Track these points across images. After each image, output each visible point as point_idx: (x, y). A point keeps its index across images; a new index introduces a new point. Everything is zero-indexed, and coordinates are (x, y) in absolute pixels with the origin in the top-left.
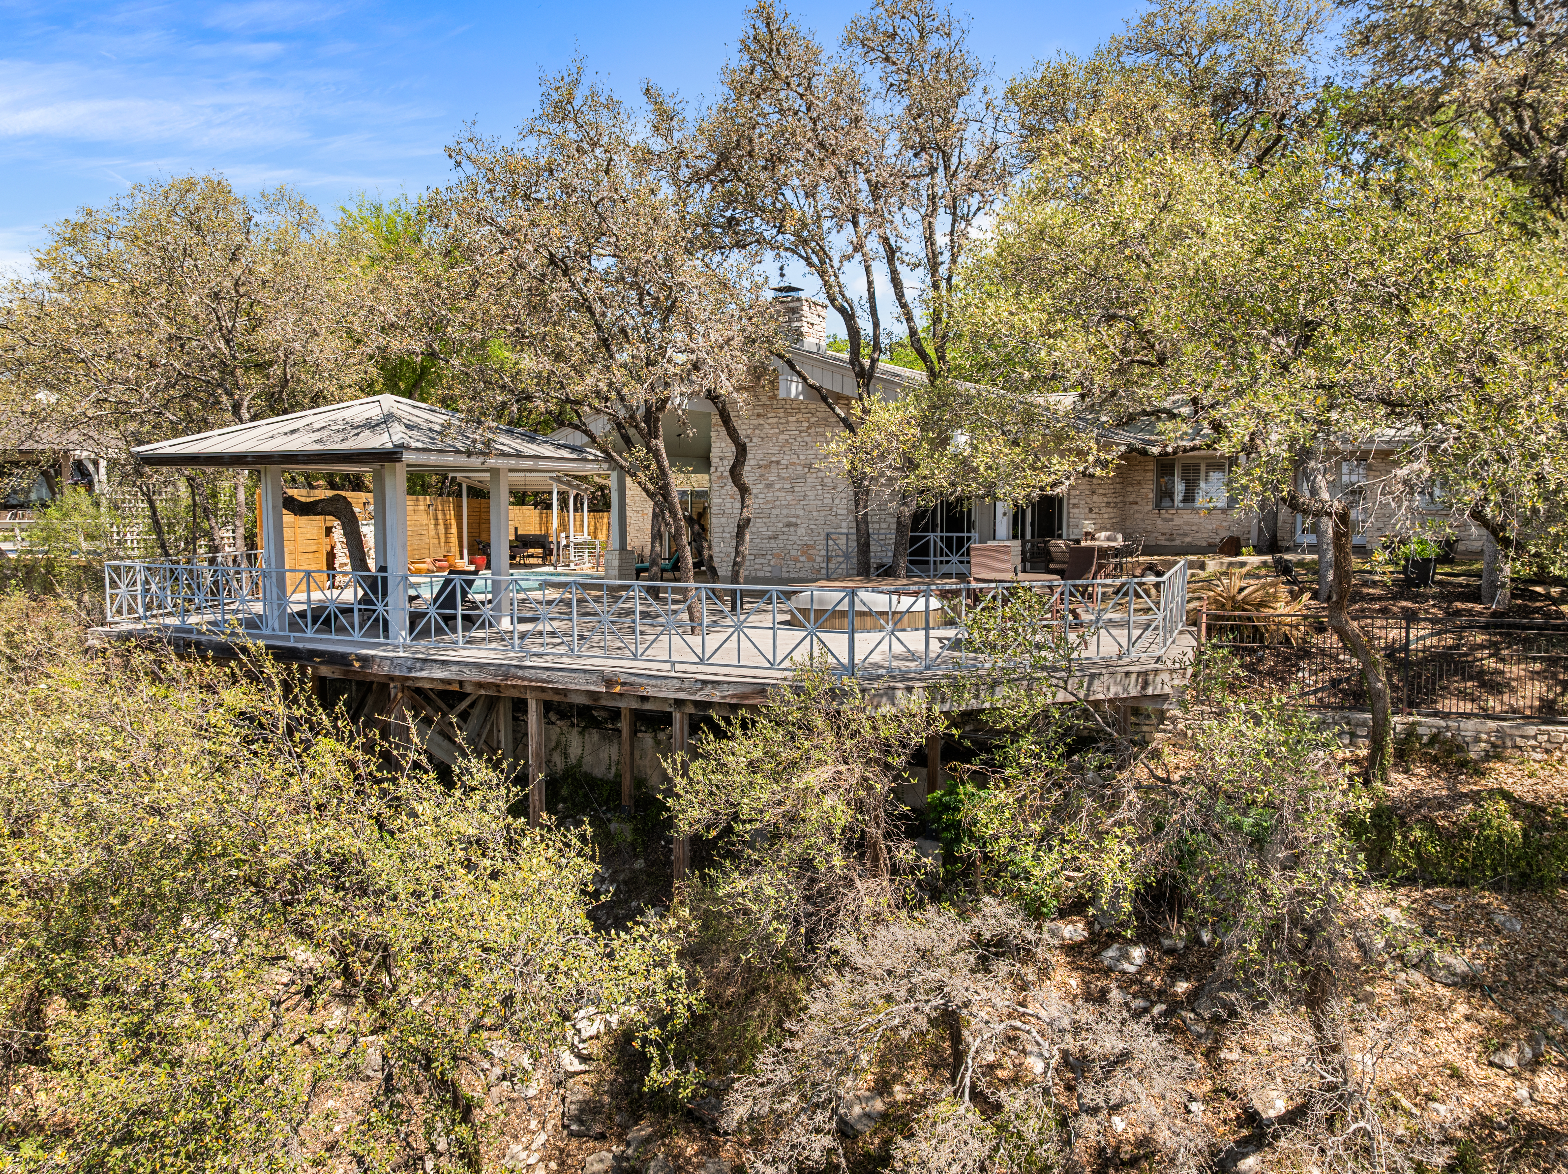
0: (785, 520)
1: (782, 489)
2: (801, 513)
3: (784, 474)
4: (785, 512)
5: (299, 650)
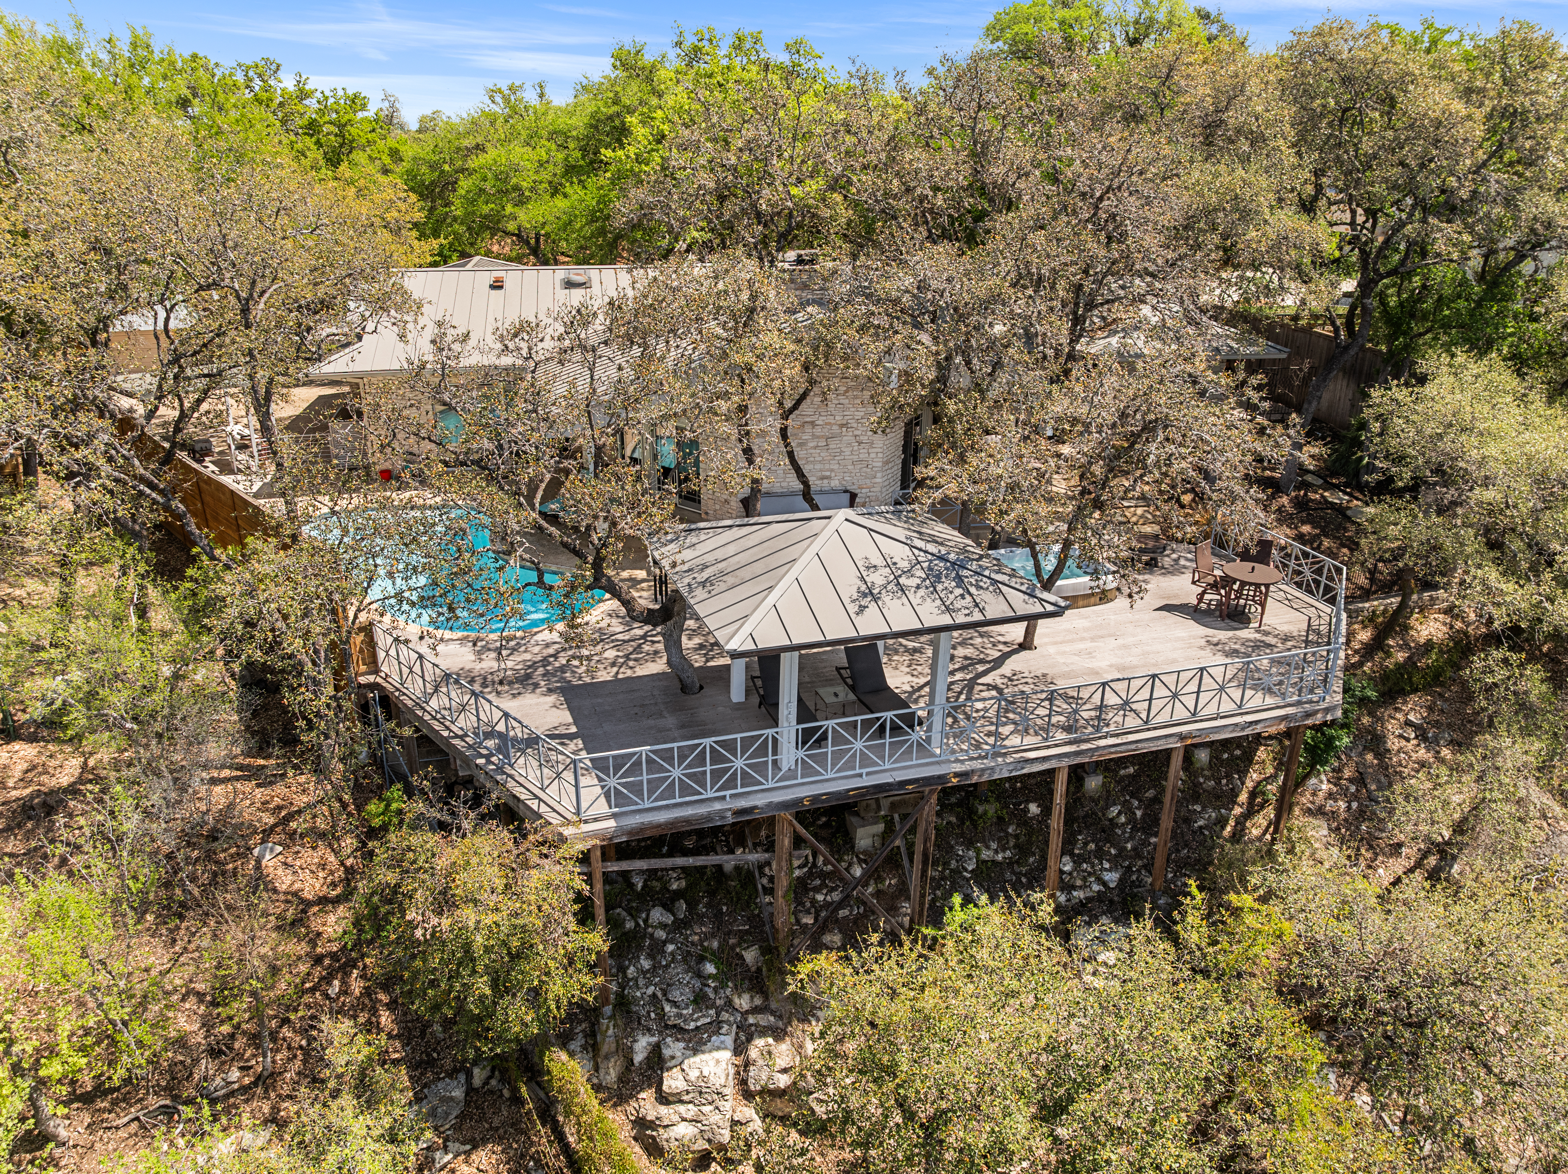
0: (819, 474)
2: (836, 467)
5: (888, 784)
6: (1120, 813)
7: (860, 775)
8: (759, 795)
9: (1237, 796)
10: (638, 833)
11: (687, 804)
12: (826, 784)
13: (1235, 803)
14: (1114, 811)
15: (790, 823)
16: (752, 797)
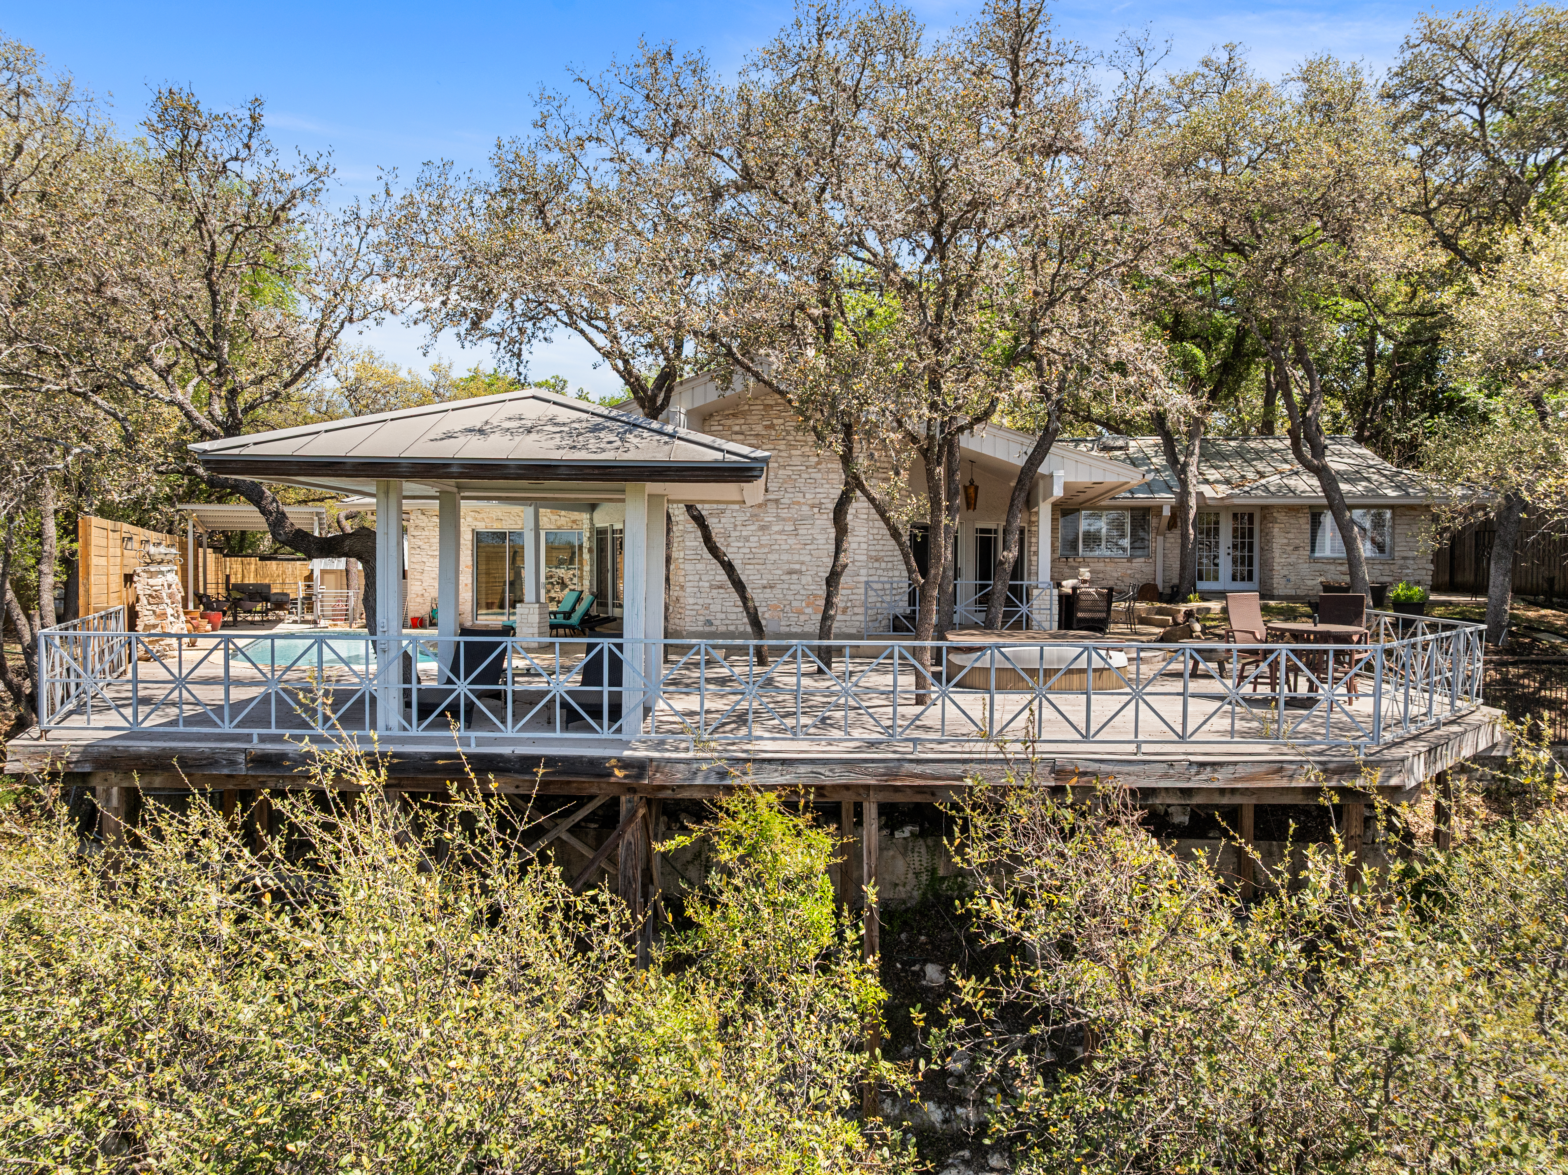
0: (786, 567)
1: (780, 532)
2: (807, 558)
3: (784, 513)
4: (785, 557)
5: (502, 758)
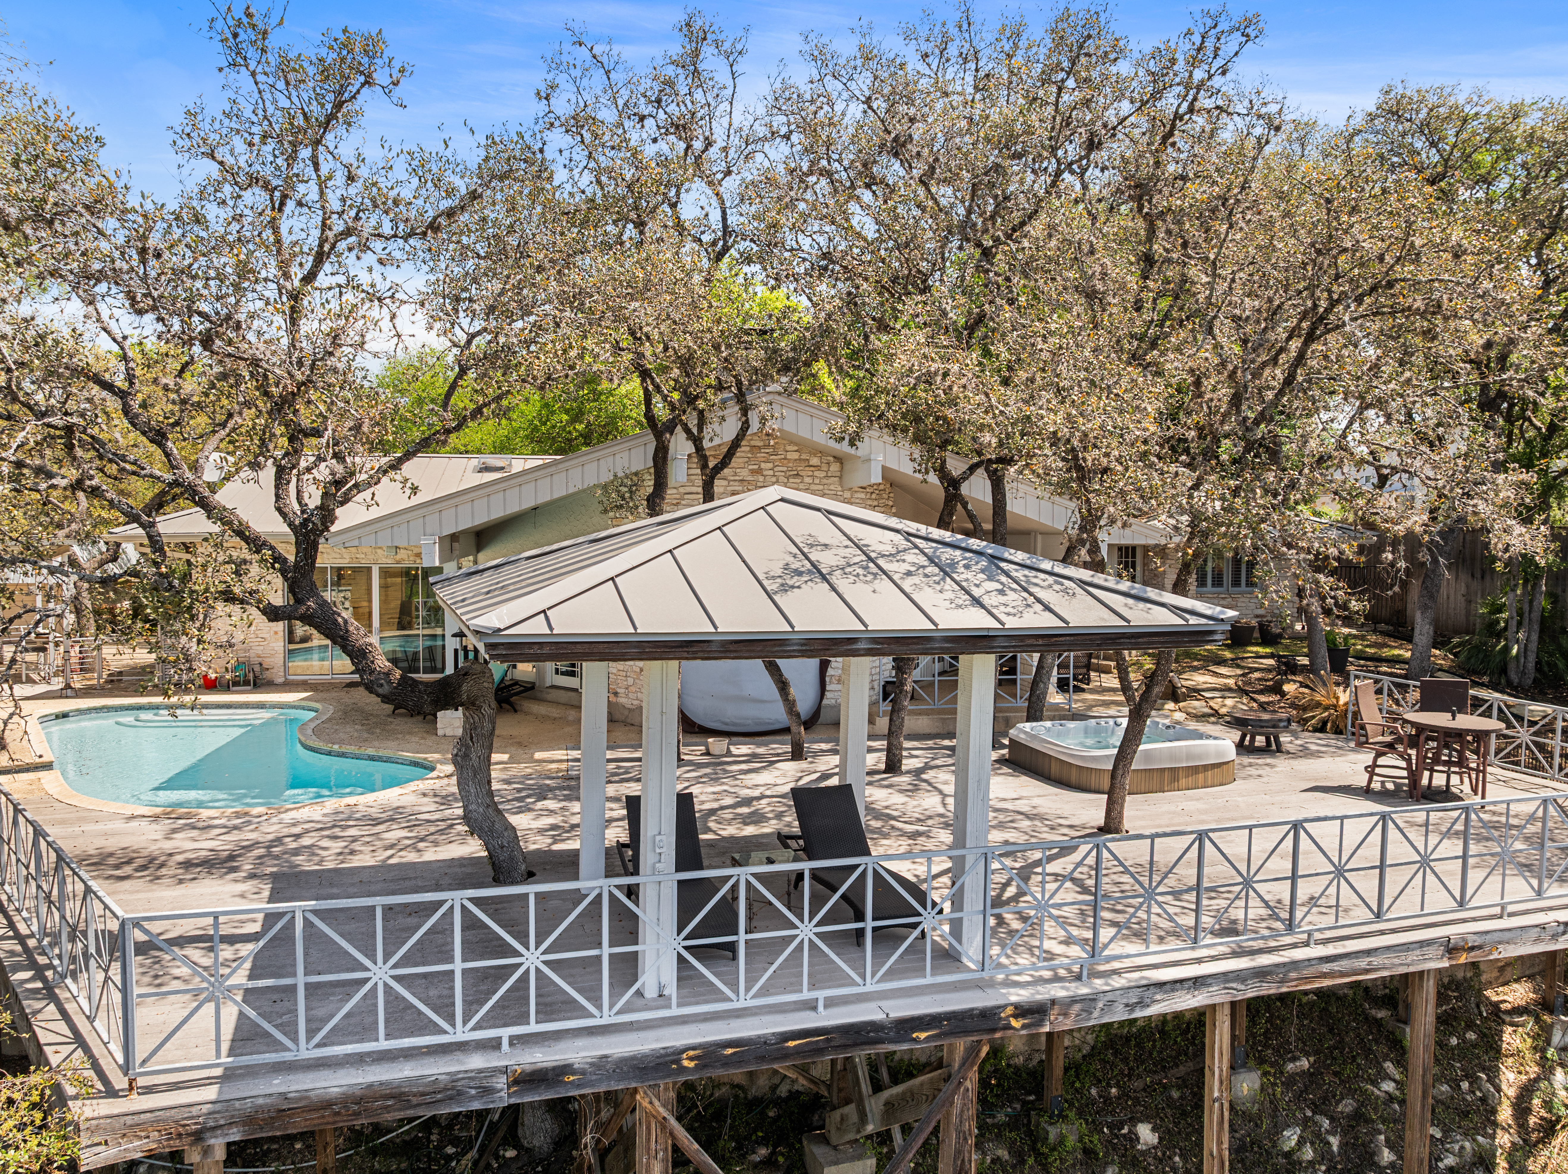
5: (873, 1026)
6: (1301, 1142)
7: (811, 1006)
8: (580, 1042)
9: (1494, 1111)
10: (270, 1121)
11: (408, 1054)
12: (735, 1023)
13: (1495, 1124)
14: (1291, 1137)
15: (663, 1123)
16: (563, 1045)
